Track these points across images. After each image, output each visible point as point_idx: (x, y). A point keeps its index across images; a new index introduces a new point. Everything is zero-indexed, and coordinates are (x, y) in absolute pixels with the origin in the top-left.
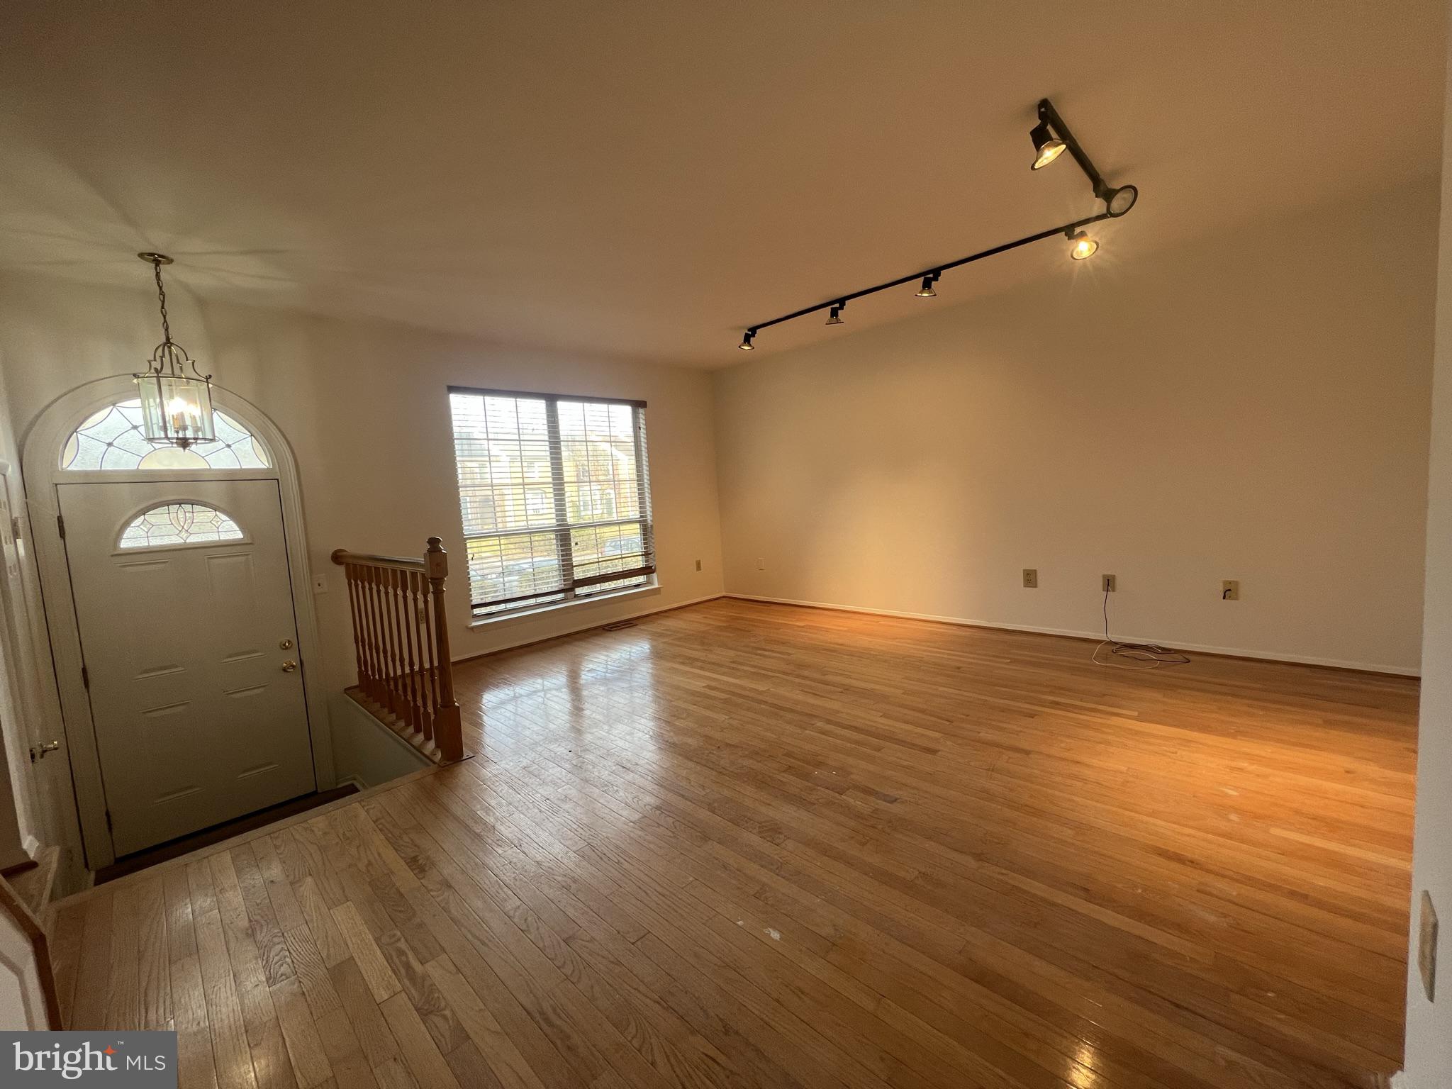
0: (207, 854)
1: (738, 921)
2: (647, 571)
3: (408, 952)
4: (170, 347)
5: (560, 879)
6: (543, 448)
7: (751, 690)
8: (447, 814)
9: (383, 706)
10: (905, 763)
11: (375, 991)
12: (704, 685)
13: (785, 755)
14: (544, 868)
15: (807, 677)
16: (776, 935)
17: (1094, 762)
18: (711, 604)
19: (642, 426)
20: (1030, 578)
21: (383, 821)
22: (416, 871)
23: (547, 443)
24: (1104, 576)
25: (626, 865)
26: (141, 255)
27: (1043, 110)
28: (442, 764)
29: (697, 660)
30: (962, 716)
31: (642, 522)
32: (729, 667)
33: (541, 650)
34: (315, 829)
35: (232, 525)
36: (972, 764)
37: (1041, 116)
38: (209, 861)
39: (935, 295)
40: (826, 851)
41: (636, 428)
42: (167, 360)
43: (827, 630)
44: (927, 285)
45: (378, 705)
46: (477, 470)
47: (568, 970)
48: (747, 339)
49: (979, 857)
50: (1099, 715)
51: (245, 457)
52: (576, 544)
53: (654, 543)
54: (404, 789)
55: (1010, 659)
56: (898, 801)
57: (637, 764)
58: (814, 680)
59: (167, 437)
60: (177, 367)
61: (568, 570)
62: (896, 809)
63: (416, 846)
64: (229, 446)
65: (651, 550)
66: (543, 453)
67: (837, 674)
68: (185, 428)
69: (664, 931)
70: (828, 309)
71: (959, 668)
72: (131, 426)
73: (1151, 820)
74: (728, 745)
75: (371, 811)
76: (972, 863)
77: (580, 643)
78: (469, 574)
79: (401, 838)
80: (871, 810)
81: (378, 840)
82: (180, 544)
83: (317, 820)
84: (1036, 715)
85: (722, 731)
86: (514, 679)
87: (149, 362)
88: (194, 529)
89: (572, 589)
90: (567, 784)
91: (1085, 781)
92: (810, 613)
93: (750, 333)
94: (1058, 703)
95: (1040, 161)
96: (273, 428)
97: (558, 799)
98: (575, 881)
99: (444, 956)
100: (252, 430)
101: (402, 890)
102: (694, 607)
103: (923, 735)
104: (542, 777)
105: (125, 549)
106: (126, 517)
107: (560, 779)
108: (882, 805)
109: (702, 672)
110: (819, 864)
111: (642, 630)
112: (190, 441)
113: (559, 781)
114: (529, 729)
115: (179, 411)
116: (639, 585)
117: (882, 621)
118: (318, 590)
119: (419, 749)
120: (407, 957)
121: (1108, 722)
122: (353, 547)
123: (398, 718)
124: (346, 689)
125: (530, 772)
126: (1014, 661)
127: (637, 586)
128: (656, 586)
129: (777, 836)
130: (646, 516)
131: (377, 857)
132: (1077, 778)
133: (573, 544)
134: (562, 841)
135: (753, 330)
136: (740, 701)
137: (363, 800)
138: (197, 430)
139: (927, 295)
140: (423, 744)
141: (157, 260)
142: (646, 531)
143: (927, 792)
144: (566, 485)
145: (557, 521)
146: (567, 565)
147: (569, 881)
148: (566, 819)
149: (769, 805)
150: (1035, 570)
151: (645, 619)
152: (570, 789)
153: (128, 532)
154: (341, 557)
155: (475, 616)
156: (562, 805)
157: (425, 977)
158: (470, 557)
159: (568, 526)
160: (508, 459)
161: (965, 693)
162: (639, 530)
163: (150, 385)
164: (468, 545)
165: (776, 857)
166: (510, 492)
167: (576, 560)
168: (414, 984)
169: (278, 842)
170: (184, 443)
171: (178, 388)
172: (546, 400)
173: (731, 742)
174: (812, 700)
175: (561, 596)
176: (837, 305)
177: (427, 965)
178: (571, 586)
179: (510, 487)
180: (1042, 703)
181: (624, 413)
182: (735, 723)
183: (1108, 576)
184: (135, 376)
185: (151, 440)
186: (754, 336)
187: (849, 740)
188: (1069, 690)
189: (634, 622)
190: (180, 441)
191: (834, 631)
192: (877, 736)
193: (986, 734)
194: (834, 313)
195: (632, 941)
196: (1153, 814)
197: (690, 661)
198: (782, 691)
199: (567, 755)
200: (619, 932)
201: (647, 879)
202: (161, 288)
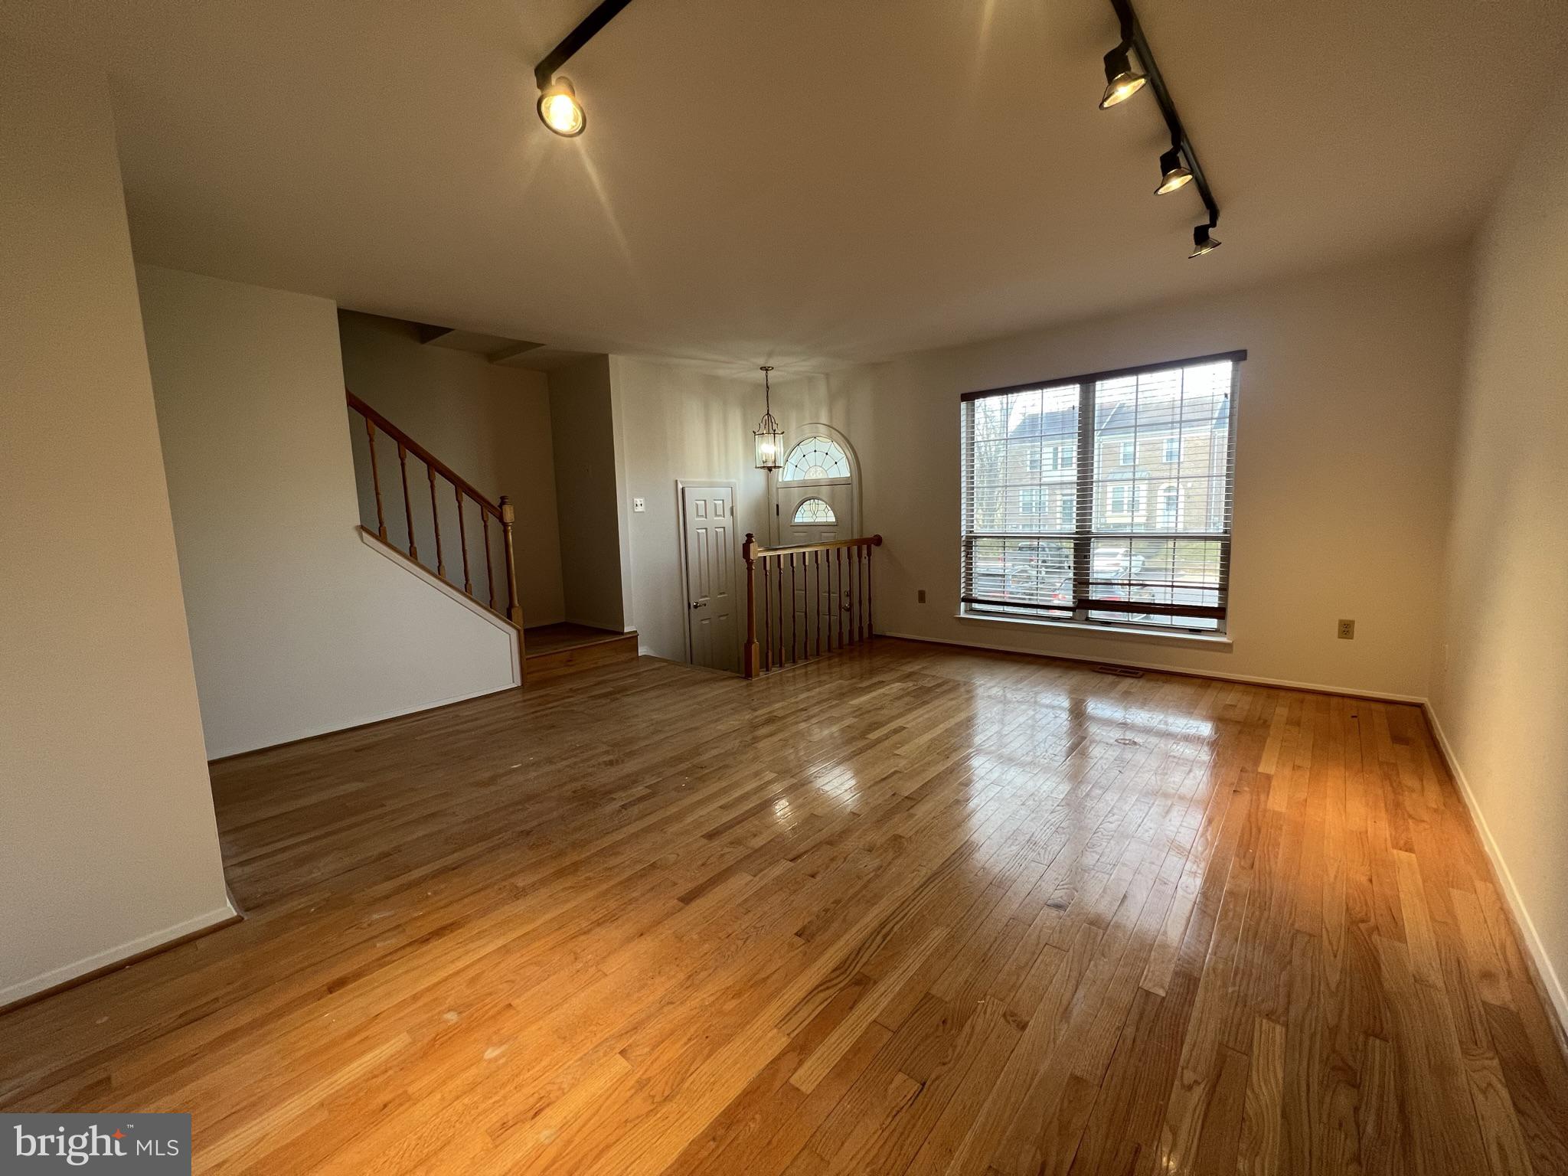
2: (1217, 613)
23: (1076, 435)
26: (761, 368)
31: (1225, 540)
35: (831, 513)
73: (500, 942)
82: (814, 522)
89: (1083, 610)
96: (850, 449)
100: (844, 452)
105: (797, 524)
106: (797, 506)
116: (1204, 631)
127: (1200, 631)
128: (1230, 639)
130: (1233, 533)
141: (766, 369)
142: (1227, 554)
153: (798, 514)
162: (1220, 552)
167: (1095, 576)
172: (1081, 383)
175: (1070, 614)
178: (1084, 605)
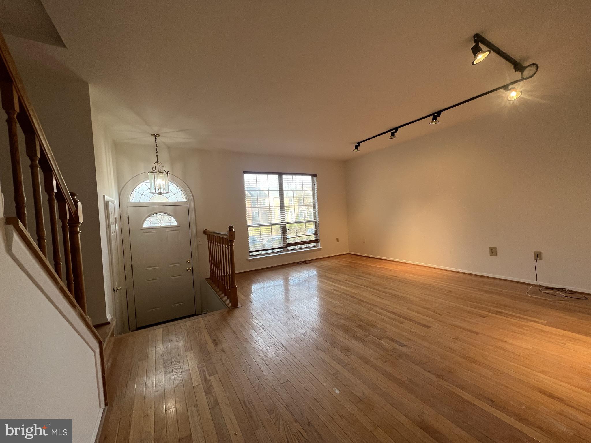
0: (155, 328)
1: (324, 383)
2: (316, 241)
3: (206, 371)
4: (158, 163)
5: (261, 355)
6: (277, 193)
7: (351, 292)
8: (228, 326)
9: (216, 286)
10: (413, 330)
11: (194, 382)
12: (332, 288)
13: (359, 320)
14: (256, 350)
15: (376, 289)
16: (338, 391)
17: (512, 342)
18: (342, 256)
19: (315, 184)
20: (493, 251)
21: (208, 325)
22: (214, 344)
23: (279, 191)
24: (535, 252)
25: (286, 354)
26: (152, 135)
27: (476, 38)
28: (230, 308)
29: (331, 278)
30: (447, 313)
31: (315, 222)
32: (343, 282)
33: (273, 270)
34: (187, 325)
35: (174, 220)
36: (446, 335)
37: (475, 41)
38: (156, 331)
39: (439, 123)
40: (367, 361)
41: (313, 184)
42: (157, 167)
43: (391, 270)
44: (435, 119)
45: (214, 285)
46: (262, 201)
47: (256, 388)
48: (356, 148)
49: (439, 376)
50: (521, 320)
51: (179, 198)
52: (288, 230)
53: (319, 230)
54: (216, 315)
55: (478, 289)
56: (406, 346)
57: (298, 317)
58: (380, 291)
59: (156, 192)
60: (160, 169)
61: (285, 240)
62: (404, 350)
63: (216, 335)
64: (174, 194)
65: (318, 233)
66: (277, 195)
67: (391, 289)
68: (160, 189)
69: (294, 382)
70: (390, 133)
71: (451, 291)
72: (148, 188)
74: (336, 313)
75: (205, 321)
76: (435, 379)
77: (288, 268)
78: (249, 240)
79: (212, 332)
80: (392, 348)
81: (205, 331)
82: (159, 226)
83: (188, 322)
84: (486, 316)
85: (335, 308)
86: (261, 280)
87: (152, 168)
88: (163, 221)
89: (286, 247)
90: (271, 321)
91: (506, 350)
92: (385, 262)
93: (358, 145)
94: (500, 312)
95: (476, 61)
96: (187, 187)
97: (267, 326)
98: (266, 357)
99: (217, 375)
100: (181, 189)
101: (209, 350)
102: (335, 257)
103: (425, 319)
104: (263, 317)
105: (145, 227)
106: (145, 217)
107: (269, 318)
108: (398, 347)
109: (331, 283)
110: (363, 367)
111: (313, 265)
112: (162, 193)
113: (268, 319)
114: (262, 299)
115: (159, 183)
116: (313, 247)
117: (418, 268)
118: (199, 243)
119: (224, 302)
120: (205, 373)
121: (527, 324)
122: (210, 229)
123: (220, 290)
124: (206, 279)
125: (259, 315)
126: (481, 290)
127: (312, 247)
128: (320, 247)
129: (347, 352)
130: (316, 219)
131: (204, 337)
132: (501, 348)
133: (287, 230)
134: (265, 341)
135: (359, 144)
136: (345, 296)
137: (203, 318)
138: (164, 189)
139: (434, 123)
140: (226, 300)
141: (156, 135)
142: (316, 225)
143: (420, 344)
144: (285, 207)
145: (282, 221)
146: (285, 238)
147: (264, 357)
148: (268, 334)
149: (348, 340)
150: (496, 248)
151: (315, 261)
152: (272, 323)
153: (146, 222)
154: (206, 232)
155: (250, 255)
156: (268, 329)
157: (210, 380)
158: (249, 233)
159: (285, 222)
160: (273, 197)
161: (450, 303)
162: (313, 225)
163: (151, 175)
164: (249, 229)
165: (345, 361)
166: (273, 209)
167: (288, 236)
168: (205, 383)
169: (176, 328)
170: (160, 193)
171: (159, 176)
172: (279, 175)
173: (337, 313)
174: (376, 299)
175: (282, 249)
176: (394, 131)
177: (211, 377)
178: (286, 246)
179: (273, 207)
180: (491, 311)
181: (308, 179)
182: (341, 305)
183: (536, 252)
184: (148, 172)
185: (152, 192)
186: (359, 146)
187: (389, 317)
188: (508, 307)
189: (310, 262)
190: (159, 193)
191: (393, 270)
192: (402, 317)
193: (458, 323)
194: (393, 134)
195: (281, 383)
196: (543, 372)
197: (328, 278)
198: (365, 294)
199: (274, 310)
200: (277, 379)
201: (292, 361)
202: (156, 144)
